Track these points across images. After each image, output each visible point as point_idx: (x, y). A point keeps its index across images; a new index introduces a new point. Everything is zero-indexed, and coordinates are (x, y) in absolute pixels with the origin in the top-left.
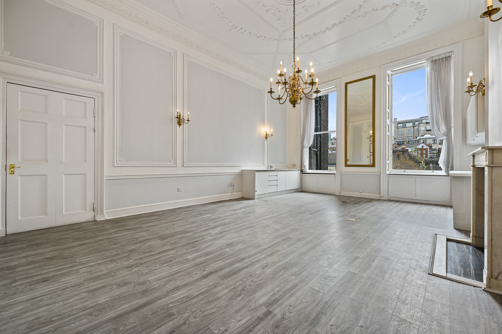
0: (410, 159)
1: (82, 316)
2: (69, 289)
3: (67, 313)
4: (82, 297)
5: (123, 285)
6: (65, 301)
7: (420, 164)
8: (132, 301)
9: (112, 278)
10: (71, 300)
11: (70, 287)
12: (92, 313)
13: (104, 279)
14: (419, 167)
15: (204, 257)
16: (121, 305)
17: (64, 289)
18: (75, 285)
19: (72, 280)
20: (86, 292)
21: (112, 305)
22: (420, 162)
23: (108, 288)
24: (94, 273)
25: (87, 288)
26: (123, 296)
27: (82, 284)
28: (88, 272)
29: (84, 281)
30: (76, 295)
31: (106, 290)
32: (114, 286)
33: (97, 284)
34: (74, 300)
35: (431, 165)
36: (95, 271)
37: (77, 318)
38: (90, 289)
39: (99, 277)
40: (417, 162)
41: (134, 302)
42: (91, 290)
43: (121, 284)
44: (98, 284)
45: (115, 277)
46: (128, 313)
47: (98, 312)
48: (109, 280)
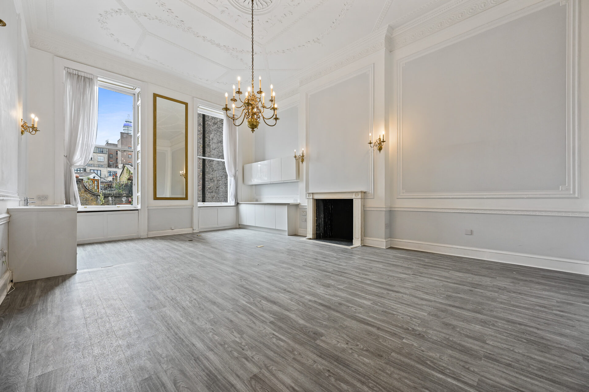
0: (85, 191)
1: (501, 328)
2: (503, 360)
3: (512, 337)
4: (493, 342)
5: (450, 325)
6: (512, 349)
7: (98, 197)
8: (459, 313)
9: (451, 339)
10: (505, 346)
11: (502, 364)
12: (491, 325)
13: (460, 345)
14: (97, 200)
15: (362, 295)
16: (468, 316)
17: (509, 365)
18: (495, 361)
19: (495, 372)
20: (487, 343)
21: (474, 320)
22: (98, 195)
23: (464, 333)
24: (462, 361)
25: (483, 347)
26: (460, 319)
27: (485, 357)
28: (468, 369)
29: (481, 359)
30: (499, 348)
31: (468, 332)
32: (458, 330)
33: (471, 343)
34: (502, 345)
35: (110, 198)
36: (458, 362)
37: (505, 329)
38: (481, 344)
39: (461, 351)
40: (94, 195)
41: (458, 311)
42: (481, 342)
43: (450, 327)
44: (469, 344)
45: (447, 337)
46: (469, 310)
47: (487, 322)
48: (456, 339)
